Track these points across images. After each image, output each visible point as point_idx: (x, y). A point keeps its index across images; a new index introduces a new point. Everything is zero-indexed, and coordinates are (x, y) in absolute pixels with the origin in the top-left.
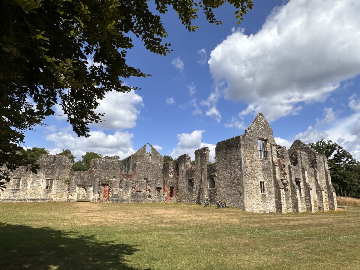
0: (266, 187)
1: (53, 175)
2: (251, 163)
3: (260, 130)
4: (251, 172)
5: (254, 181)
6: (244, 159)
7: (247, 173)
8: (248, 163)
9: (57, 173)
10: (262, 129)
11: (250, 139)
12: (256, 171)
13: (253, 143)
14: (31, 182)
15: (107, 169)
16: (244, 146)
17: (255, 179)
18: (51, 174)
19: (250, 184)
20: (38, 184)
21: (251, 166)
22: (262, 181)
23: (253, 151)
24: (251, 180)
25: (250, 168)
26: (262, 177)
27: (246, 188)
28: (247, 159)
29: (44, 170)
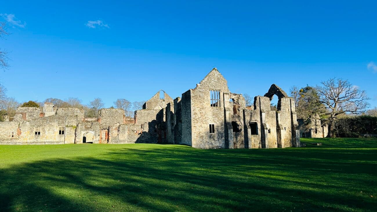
0: (216, 129)
1: (64, 124)
2: (201, 110)
3: (212, 83)
4: (200, 118)
5: (202, 124)
6: (194, 108)
7: (196, 118)
8: (197, 110)
9: (67, 122)
10: (215, 82)
11: (200, 92)
12: (205, 116)
13: (203, 94)
14: (48, 130)
15: (112, 117)
16: (194, 97)
17: (204, 122)
18: (62, 124)
19: (198, 127)
20: (53, 131)
21: (200, 113)
22: (212, 124)
23: (203, 101)
24: (199, 124)
25: (199, 114)
26: (212, 121)
27: (194, 130)
28: (196, 107)
29: (57, 121)
